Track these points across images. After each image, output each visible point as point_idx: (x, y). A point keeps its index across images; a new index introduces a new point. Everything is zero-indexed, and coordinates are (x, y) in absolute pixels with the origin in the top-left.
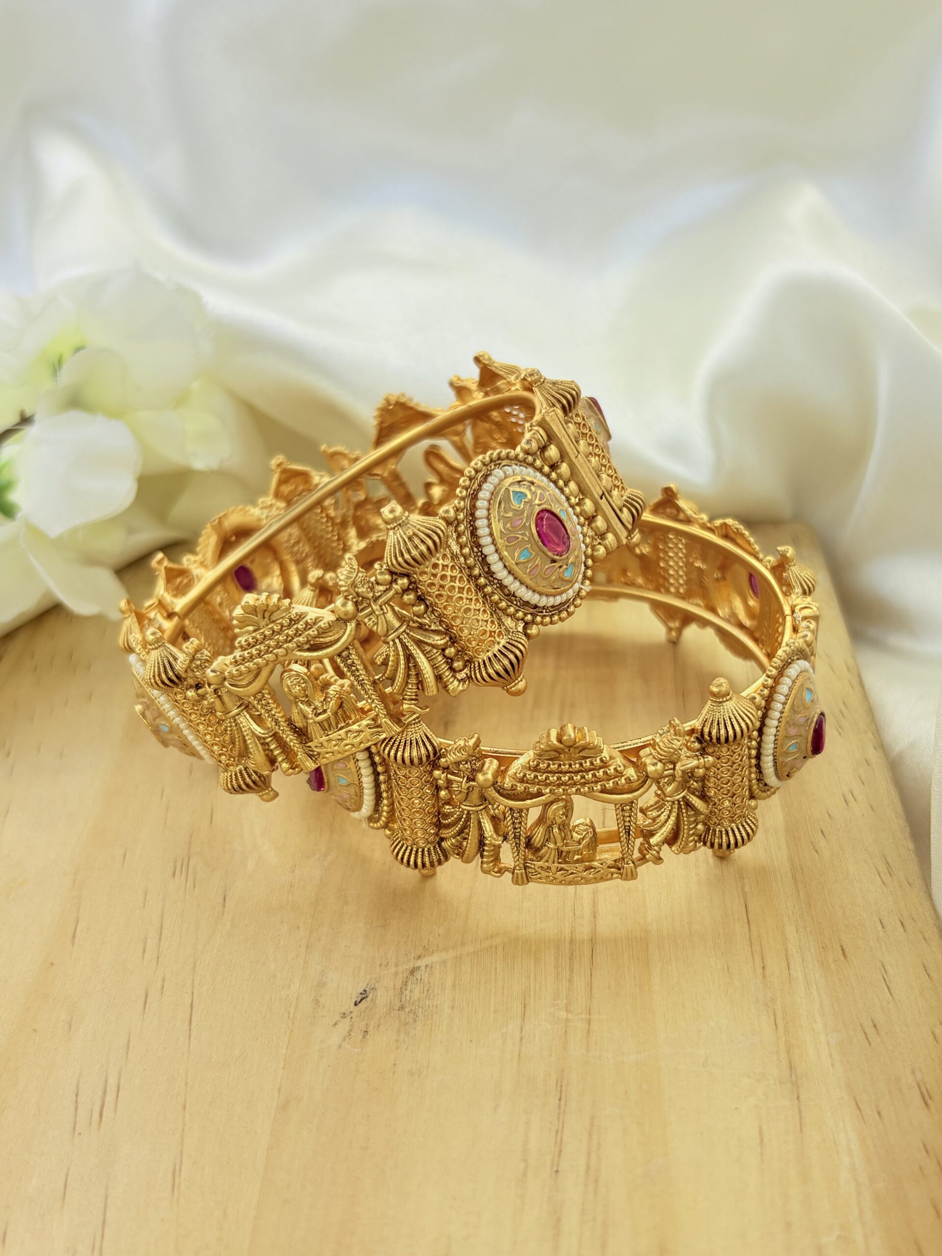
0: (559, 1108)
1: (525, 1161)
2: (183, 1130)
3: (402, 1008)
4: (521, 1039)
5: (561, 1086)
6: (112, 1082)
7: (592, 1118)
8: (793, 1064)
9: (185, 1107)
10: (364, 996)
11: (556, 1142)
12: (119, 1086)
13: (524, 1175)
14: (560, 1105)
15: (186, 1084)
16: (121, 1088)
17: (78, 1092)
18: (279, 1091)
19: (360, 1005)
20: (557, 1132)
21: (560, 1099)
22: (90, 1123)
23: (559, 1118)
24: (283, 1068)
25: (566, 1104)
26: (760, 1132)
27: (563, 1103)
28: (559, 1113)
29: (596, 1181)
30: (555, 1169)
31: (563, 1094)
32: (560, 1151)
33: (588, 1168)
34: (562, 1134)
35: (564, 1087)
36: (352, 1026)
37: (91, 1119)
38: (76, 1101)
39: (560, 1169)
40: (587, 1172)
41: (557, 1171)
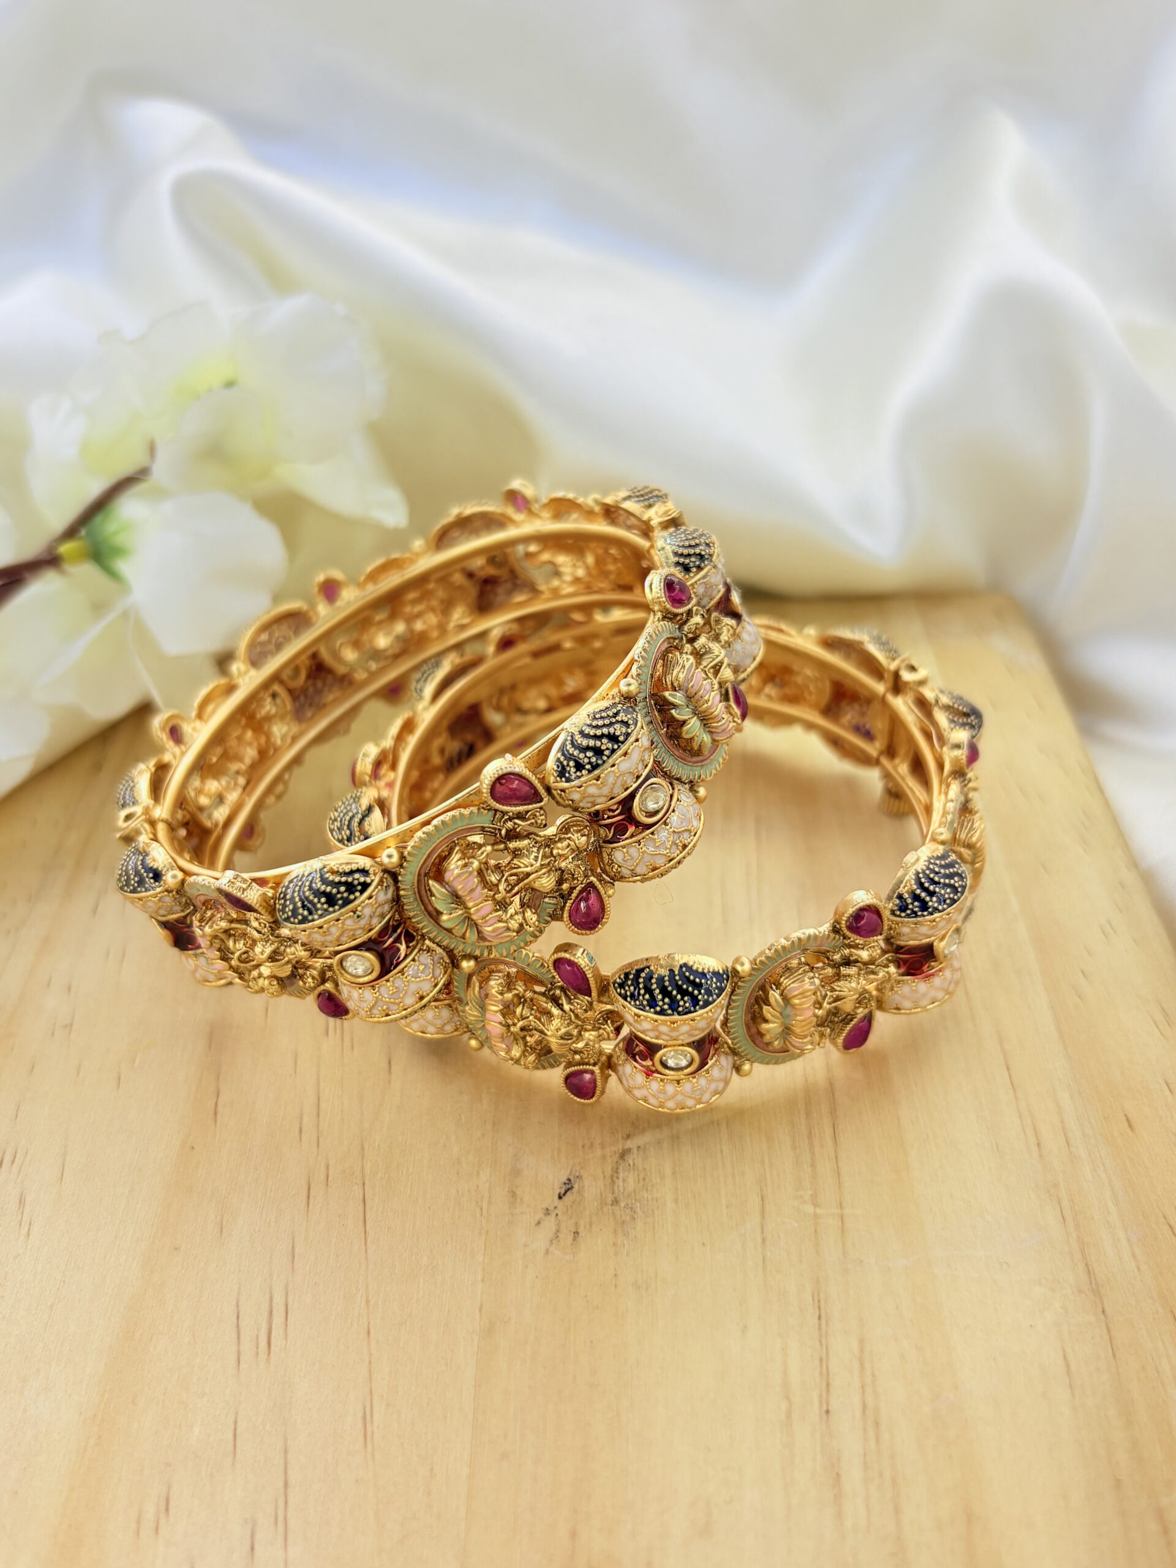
0: (820, 1329)
1: (788, 1398)
2: (370, 1362)
3: (616, 1202)
4: (764, 1241)
5: (819, 1301)
6: (279, 1299)
7: (861, 1341)
8: (1090, 1268)
9: (369, 1332)
10: (568, 1187)
11: (821, 1373)
12: (287, 1306)
13: (789, 1415)
14: (820, 1325)
15: (367, 1302)
16: (289, 1307)
17: (239, 1314)
18: (480, 1311)
19: (565, 1198)
20: (821, 1360)
21: (819, 1318)
22: (260, 1355)
23: (821, 1342)
24: (483, 1280)
25: (827, 1322)
26: (1065, 1357)
27: (823, 1322)
28: (821, 1336)
29: (877, 1424)
30: (825, 1408)
31: (823, 1311)
32: (828, 1385)
33: (865, 1406)
34: (827, 1363)
35: (822, 1302)
36: (558, 1225)
37: (258, 1348)
38: (238, 1325)
39: (830, 1409)
40: (864, 1412)
41: (828, 1412)
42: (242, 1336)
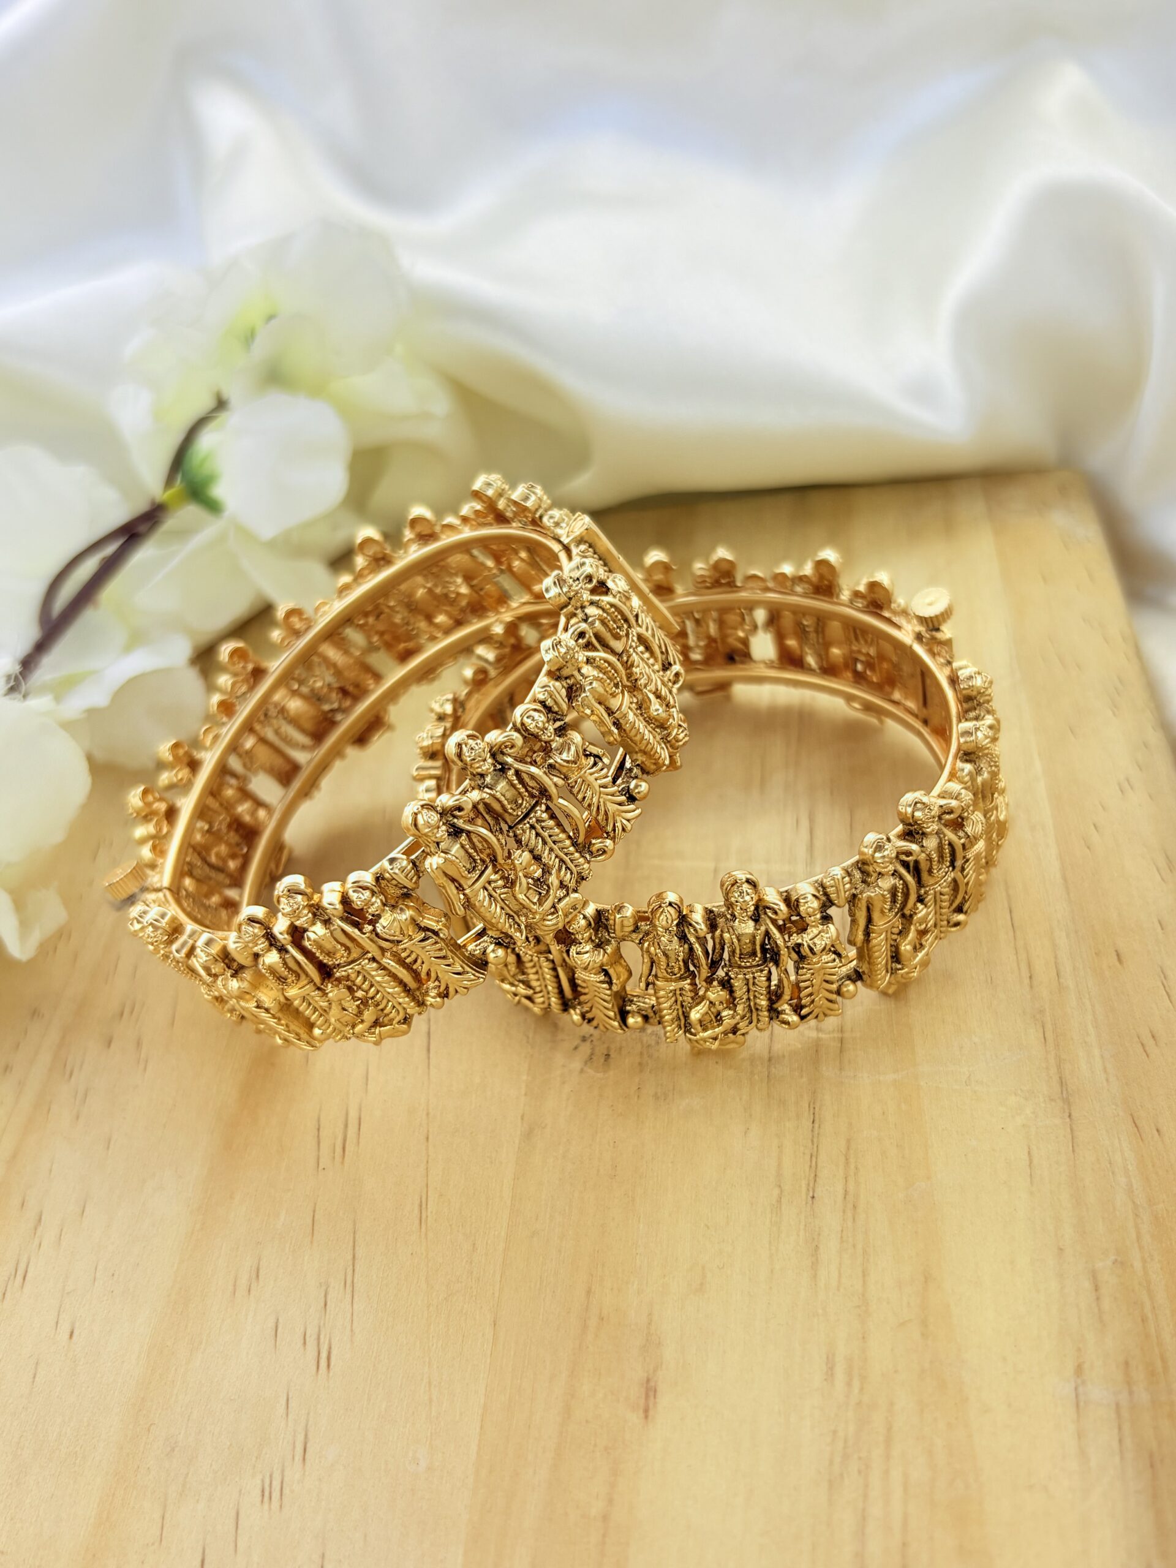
0: (813, 1131)
1: (780, 1186)
2: (427, 1162)
4: (772, 1061)
5: (814, 1108)
6: (353, 1117)
7: (848, 1141)
8: (1064, 1080)
9: (427, 1138)
11: (811, 1166)
12: (360, 1119)
13: (779, 1201)
14: (813, 1127)
15: (428, 1114)
16: (362, 1120)
17: (319, 1126)
18: (522, 1119)
20: (811, 1156)
21: (813, 1122)
22: (334, 1158)
23: (812, 1141)
24: (526, 1095)
25: (819, 1127)
26: (1029, 1153)
27: (816, 1125)
28: (813, 1136)
29: (855, 1207)
30: (811, 1195)
31: (817, 1116)
32: (816, 1176)
33: (846, 1193)
34: (817, 1158)
35: (817, 1109)
36: (593, 1049)
37: (334, 1153)
38: (318, 1136)
39: (815, 1195)
40: (845, 1197)
41: (813, 1197)
42: (321, 1144)
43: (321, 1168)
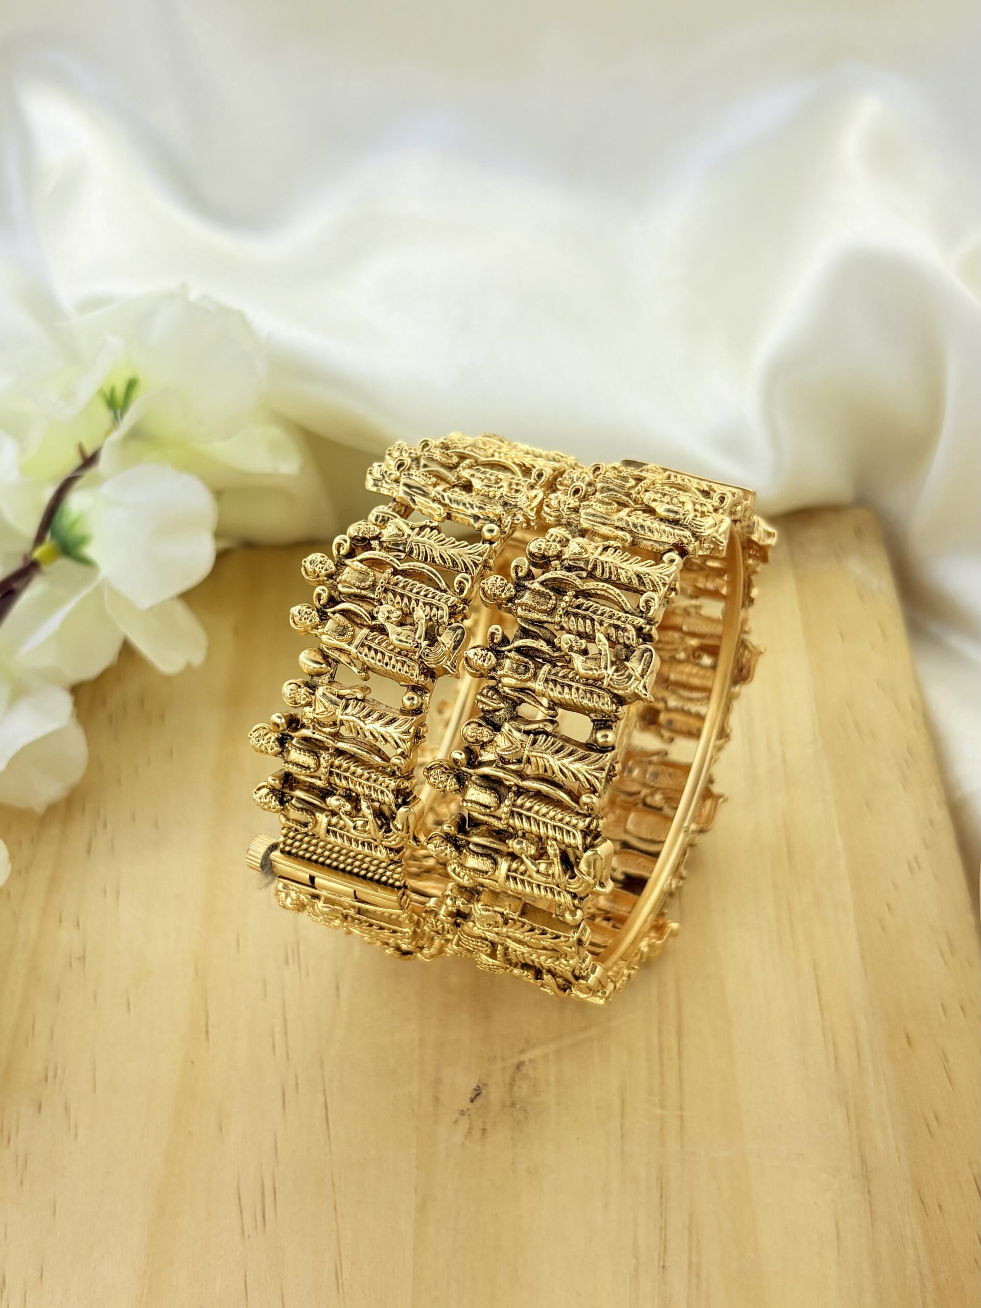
0: (661, 1205)
1: (636, 1257)
2: (338, 1231)
3: (513, 1105)
4: (622, 1136)
5: (661, 1183)
6: (268, 1185)
7: (691, 1214)
8: (864, 1158)
9: (336, 1209)
10: (478, 1093)
11: (661, 1238)
12: (274, 1189)
13: (636, 1270)
14: (661, 1201)
15: (333, 1185)
16: (277, 1190)
17: (239, 1195)
18: (416, 1191)
19: (475, 1101)
20: (661, 1228)
21: (661, 1196)
22: (256, 1225)
23: (661, 1215)
24: (417, 1167)
25: (666, 1201)
26: (837, 1226)
27: (664, 1199)
28: (662, 1210)
29: (698, 1276)
30: (662, 1264)
31: (664, 1191)
32: (665, 1247)
33: (690, 1263)
34: (665, 1231)
35: (664, 1184)
36: (471, 1124)
37: (256, 1222)
38: (239, 1204)
39: (665, 1265)
40: (690, 1267)
41: (664, 1267)
42: (243, 1213)
43: (246, 1236)
